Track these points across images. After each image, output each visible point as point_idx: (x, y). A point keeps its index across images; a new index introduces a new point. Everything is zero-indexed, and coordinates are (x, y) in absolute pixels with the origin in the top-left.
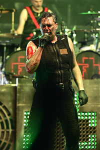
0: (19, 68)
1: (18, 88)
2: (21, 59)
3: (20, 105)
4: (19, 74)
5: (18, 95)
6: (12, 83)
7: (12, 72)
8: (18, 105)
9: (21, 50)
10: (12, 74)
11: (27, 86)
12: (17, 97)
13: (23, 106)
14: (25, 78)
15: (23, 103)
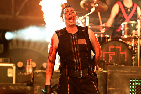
0: (110, 57)
1: (108, 74)
2: (111, 48)
3: (110, 89)
4: (109, 62)
5: (108, 80)
6: (104, 70)
7: (104, 60)
8: (108, 89)
9: (111, 41)
10: (104, 62)
11: (116, 72)
12: (108, 82)
13: (113, 90)
14: (115, 65)
15: (113, 87)
